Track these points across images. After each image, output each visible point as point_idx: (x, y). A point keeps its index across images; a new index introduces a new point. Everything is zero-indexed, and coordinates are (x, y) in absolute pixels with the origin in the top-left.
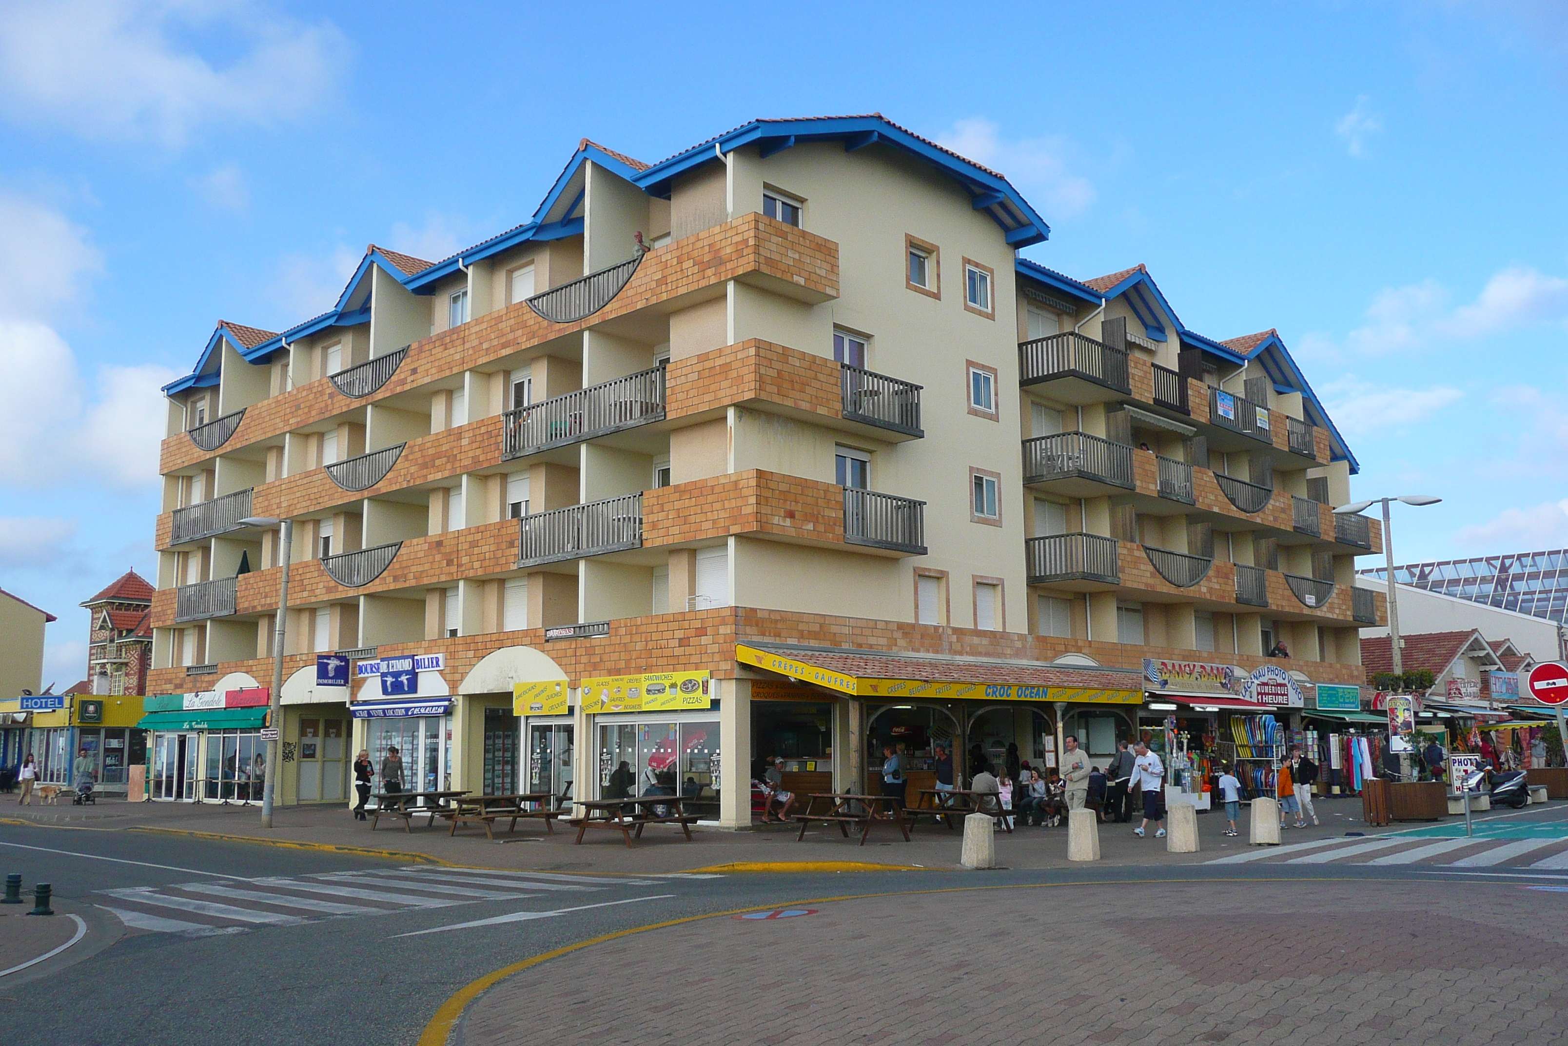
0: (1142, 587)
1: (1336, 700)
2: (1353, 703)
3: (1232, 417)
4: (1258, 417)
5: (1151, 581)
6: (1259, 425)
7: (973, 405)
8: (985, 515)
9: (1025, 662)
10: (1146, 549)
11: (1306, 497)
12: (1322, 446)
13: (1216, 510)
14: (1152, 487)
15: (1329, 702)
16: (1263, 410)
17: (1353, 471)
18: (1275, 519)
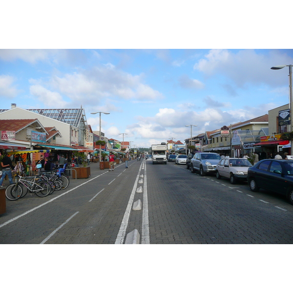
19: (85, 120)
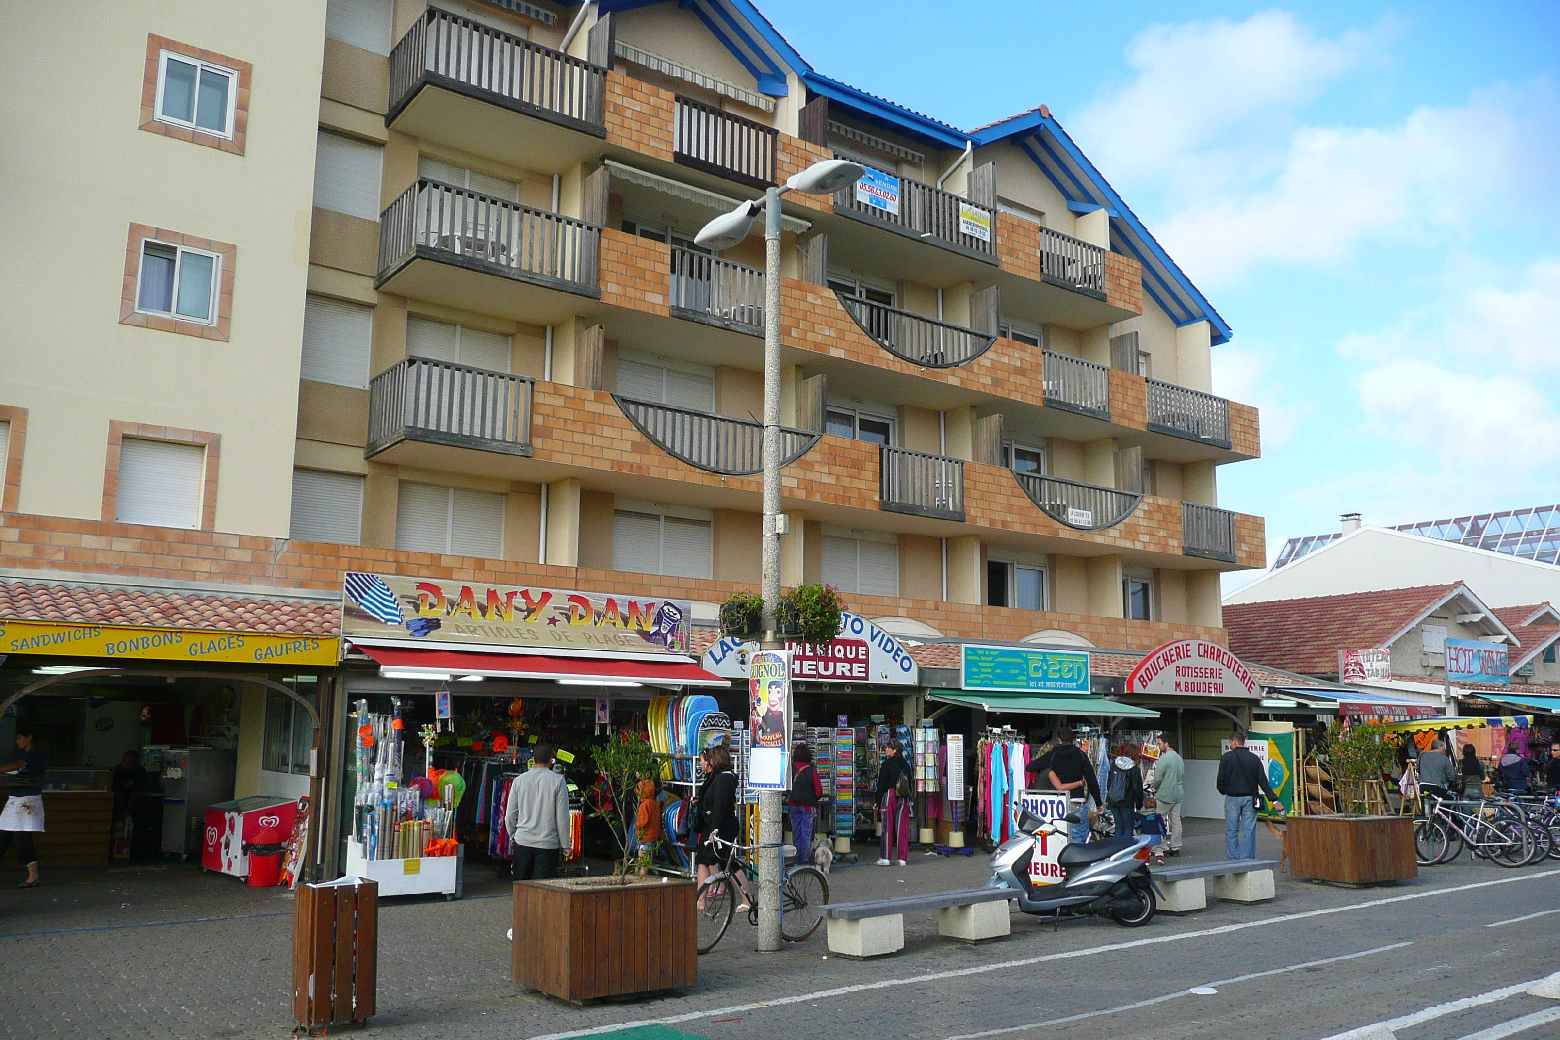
0: (606, 466)
1: (1021, 674)
2: (1071, 680)
3: (893, 208)
4: (961, 219)
5: (636, 458)
6: (963, 229)
7: (158, 114)
8: (172, 315)
9: (258, 589)
10: (624, 402)
11: (1108, 364)
12: (1125, 283)
13: (837, 353)
14: (658, 299)
15: (999, 677)
16: (979, 210)
17: (1219, 337)
18: (997, 382)
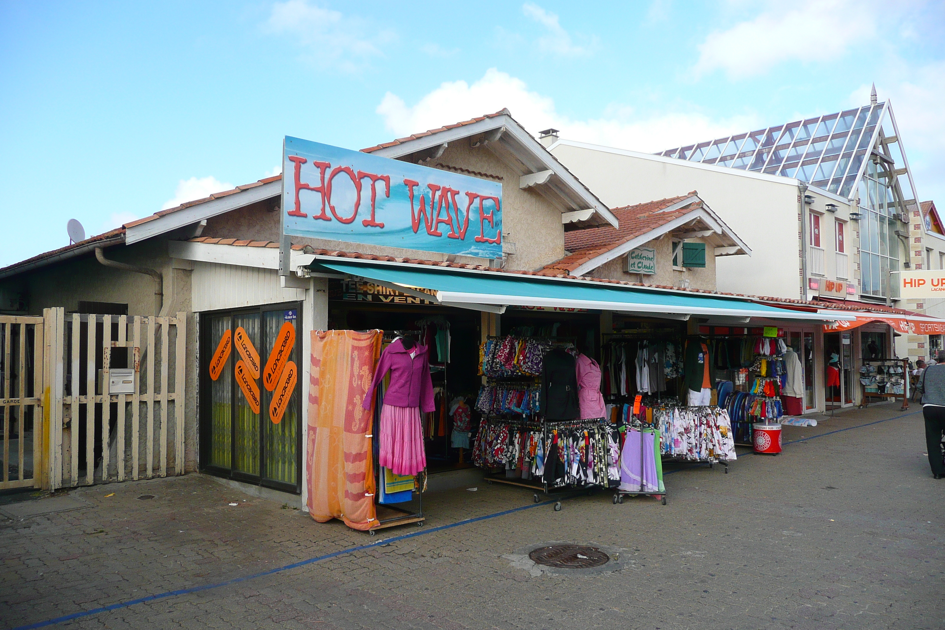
19: (898, 165)
